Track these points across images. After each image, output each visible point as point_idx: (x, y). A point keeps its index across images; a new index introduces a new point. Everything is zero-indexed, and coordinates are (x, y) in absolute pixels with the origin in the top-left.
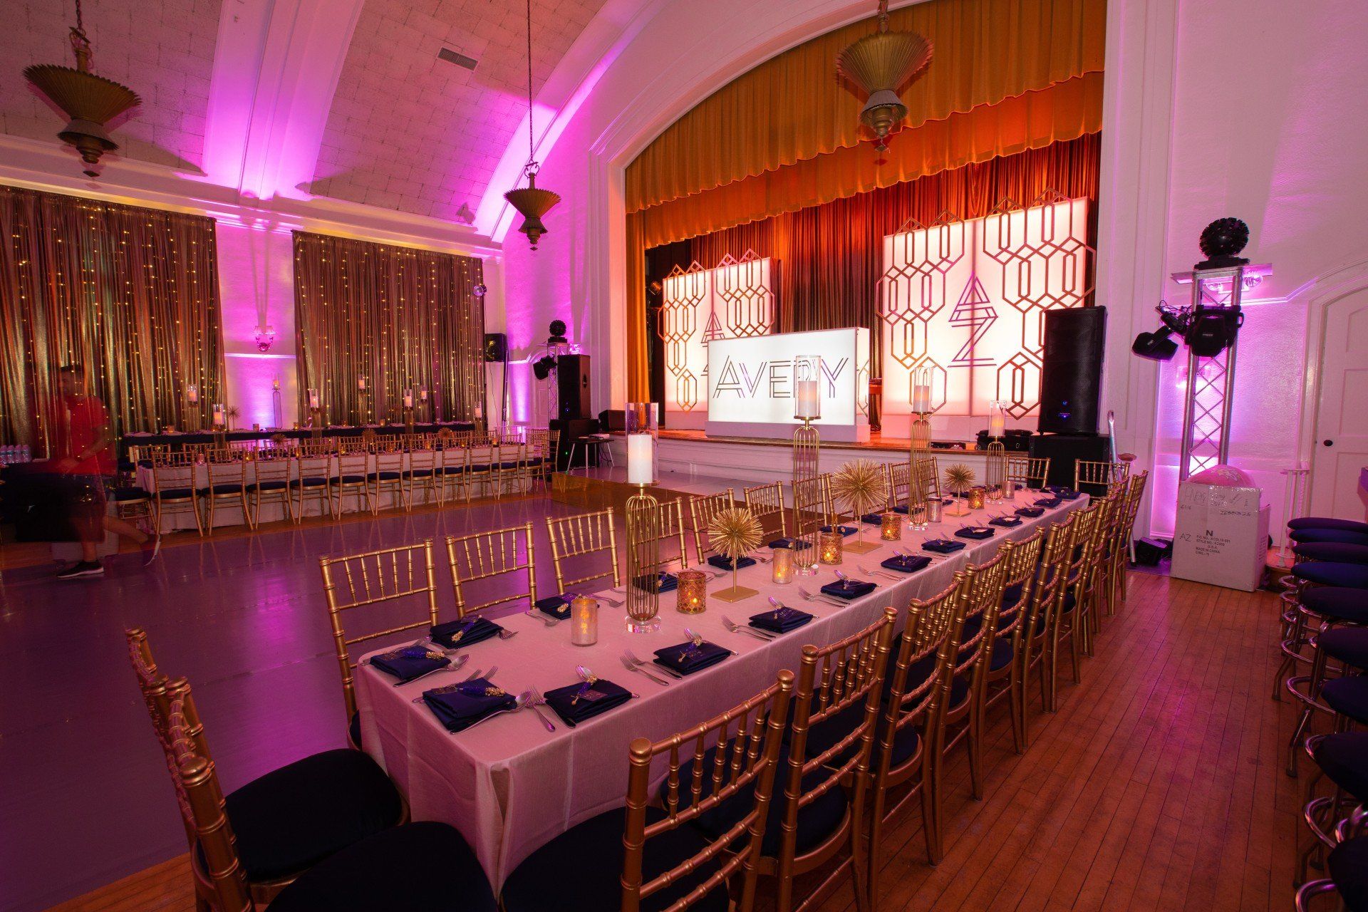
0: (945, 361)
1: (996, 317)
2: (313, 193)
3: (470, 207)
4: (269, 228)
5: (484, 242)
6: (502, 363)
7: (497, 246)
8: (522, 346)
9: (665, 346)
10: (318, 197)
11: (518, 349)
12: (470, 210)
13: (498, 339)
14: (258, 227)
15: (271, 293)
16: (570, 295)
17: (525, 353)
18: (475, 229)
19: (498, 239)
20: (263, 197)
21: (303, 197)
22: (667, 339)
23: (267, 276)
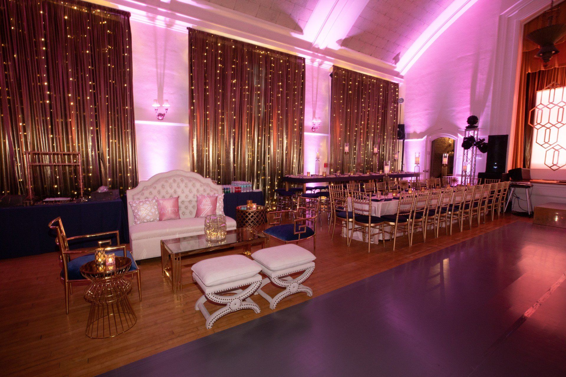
2: (342, 45)
3: (401, 54)
4: (320, 64)
5: (397, 74)
6: (402, 140)
7: (402, 77)
8: (418, 131)
9: (535, 131)
10: (343, 48)
11: (415, 133)
12: (400, 57)
13: (402, 127)
14: (316, 64)
15: (317, 100)
16: (469, 102)
17: (420, 136)
18: (395, 67)
19: (402, 74)
20: (322, 47)
21: (336, 47)
22: (538, 127)
23: (317, 91)
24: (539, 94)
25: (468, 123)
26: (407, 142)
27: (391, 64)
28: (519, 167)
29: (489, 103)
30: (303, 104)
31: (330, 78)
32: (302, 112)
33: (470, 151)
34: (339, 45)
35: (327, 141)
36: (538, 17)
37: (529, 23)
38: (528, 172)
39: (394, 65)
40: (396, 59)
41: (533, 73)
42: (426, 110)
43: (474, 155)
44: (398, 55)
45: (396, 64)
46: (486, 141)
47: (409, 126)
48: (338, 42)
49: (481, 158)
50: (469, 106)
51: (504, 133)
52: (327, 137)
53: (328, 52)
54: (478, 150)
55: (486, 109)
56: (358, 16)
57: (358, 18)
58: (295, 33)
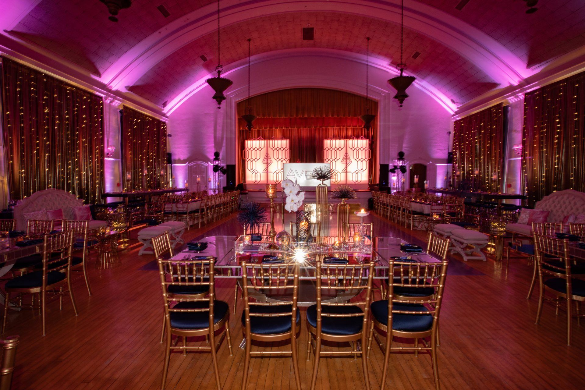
0: (340, 171)
1: (351, 162)
2: (128, 90)
3: (168, 102)
4: (111, 102)
5: (164, 115)
6: (170, 165)
7: (167, 117)
8: (182, 159)
9: (246, 162)
10: (129, 92)
11: (179, 159)
12: (167, 103)
13: (169, 155)
14: (108, 101)
15: (110, 131)
16: (213, 142)
17: (184, 162)
18: (163, 110)
19: (168, 115)
20: (114, 89)
21: (124, 91)
22: (247, 160)
23: (109, 123)
24: (246, 142)
25: (215, 156)
26: (174, 166)
27: (160, 107)
28: (241, 183)
29: (224, 144)
30: (103, 134)
31: (119, 114)
32: (102, 141)
33: (217, 174)
34: (127, 89)
35: (119, 165)
36: (243, 101)
37: (239, 103)
38: (245, 185)
39: (162, 108)
40: (165, 105)
41: (242, 130)
42: (187, 144)
43: (219, 176)
44: (166, 102)
45: (164, 107)
46: (225, 168)
47: (175, 155)
48: (126, 87)
49: (223, 178)
50: (213, 145)
51: (233, 164)
52: (119, 161)
53: (117, 93)
54: (221, 173)
55: (223, 148)
56: (144, 74)
57: (144, 75)
58: (94, 75)
